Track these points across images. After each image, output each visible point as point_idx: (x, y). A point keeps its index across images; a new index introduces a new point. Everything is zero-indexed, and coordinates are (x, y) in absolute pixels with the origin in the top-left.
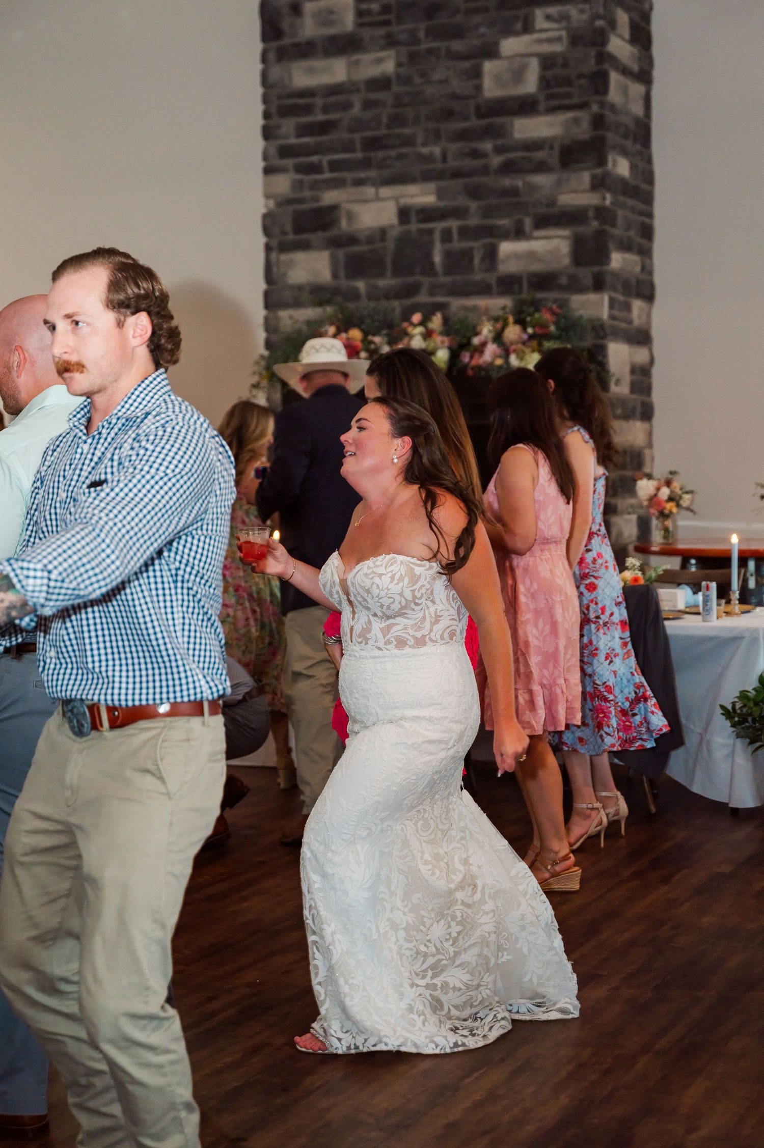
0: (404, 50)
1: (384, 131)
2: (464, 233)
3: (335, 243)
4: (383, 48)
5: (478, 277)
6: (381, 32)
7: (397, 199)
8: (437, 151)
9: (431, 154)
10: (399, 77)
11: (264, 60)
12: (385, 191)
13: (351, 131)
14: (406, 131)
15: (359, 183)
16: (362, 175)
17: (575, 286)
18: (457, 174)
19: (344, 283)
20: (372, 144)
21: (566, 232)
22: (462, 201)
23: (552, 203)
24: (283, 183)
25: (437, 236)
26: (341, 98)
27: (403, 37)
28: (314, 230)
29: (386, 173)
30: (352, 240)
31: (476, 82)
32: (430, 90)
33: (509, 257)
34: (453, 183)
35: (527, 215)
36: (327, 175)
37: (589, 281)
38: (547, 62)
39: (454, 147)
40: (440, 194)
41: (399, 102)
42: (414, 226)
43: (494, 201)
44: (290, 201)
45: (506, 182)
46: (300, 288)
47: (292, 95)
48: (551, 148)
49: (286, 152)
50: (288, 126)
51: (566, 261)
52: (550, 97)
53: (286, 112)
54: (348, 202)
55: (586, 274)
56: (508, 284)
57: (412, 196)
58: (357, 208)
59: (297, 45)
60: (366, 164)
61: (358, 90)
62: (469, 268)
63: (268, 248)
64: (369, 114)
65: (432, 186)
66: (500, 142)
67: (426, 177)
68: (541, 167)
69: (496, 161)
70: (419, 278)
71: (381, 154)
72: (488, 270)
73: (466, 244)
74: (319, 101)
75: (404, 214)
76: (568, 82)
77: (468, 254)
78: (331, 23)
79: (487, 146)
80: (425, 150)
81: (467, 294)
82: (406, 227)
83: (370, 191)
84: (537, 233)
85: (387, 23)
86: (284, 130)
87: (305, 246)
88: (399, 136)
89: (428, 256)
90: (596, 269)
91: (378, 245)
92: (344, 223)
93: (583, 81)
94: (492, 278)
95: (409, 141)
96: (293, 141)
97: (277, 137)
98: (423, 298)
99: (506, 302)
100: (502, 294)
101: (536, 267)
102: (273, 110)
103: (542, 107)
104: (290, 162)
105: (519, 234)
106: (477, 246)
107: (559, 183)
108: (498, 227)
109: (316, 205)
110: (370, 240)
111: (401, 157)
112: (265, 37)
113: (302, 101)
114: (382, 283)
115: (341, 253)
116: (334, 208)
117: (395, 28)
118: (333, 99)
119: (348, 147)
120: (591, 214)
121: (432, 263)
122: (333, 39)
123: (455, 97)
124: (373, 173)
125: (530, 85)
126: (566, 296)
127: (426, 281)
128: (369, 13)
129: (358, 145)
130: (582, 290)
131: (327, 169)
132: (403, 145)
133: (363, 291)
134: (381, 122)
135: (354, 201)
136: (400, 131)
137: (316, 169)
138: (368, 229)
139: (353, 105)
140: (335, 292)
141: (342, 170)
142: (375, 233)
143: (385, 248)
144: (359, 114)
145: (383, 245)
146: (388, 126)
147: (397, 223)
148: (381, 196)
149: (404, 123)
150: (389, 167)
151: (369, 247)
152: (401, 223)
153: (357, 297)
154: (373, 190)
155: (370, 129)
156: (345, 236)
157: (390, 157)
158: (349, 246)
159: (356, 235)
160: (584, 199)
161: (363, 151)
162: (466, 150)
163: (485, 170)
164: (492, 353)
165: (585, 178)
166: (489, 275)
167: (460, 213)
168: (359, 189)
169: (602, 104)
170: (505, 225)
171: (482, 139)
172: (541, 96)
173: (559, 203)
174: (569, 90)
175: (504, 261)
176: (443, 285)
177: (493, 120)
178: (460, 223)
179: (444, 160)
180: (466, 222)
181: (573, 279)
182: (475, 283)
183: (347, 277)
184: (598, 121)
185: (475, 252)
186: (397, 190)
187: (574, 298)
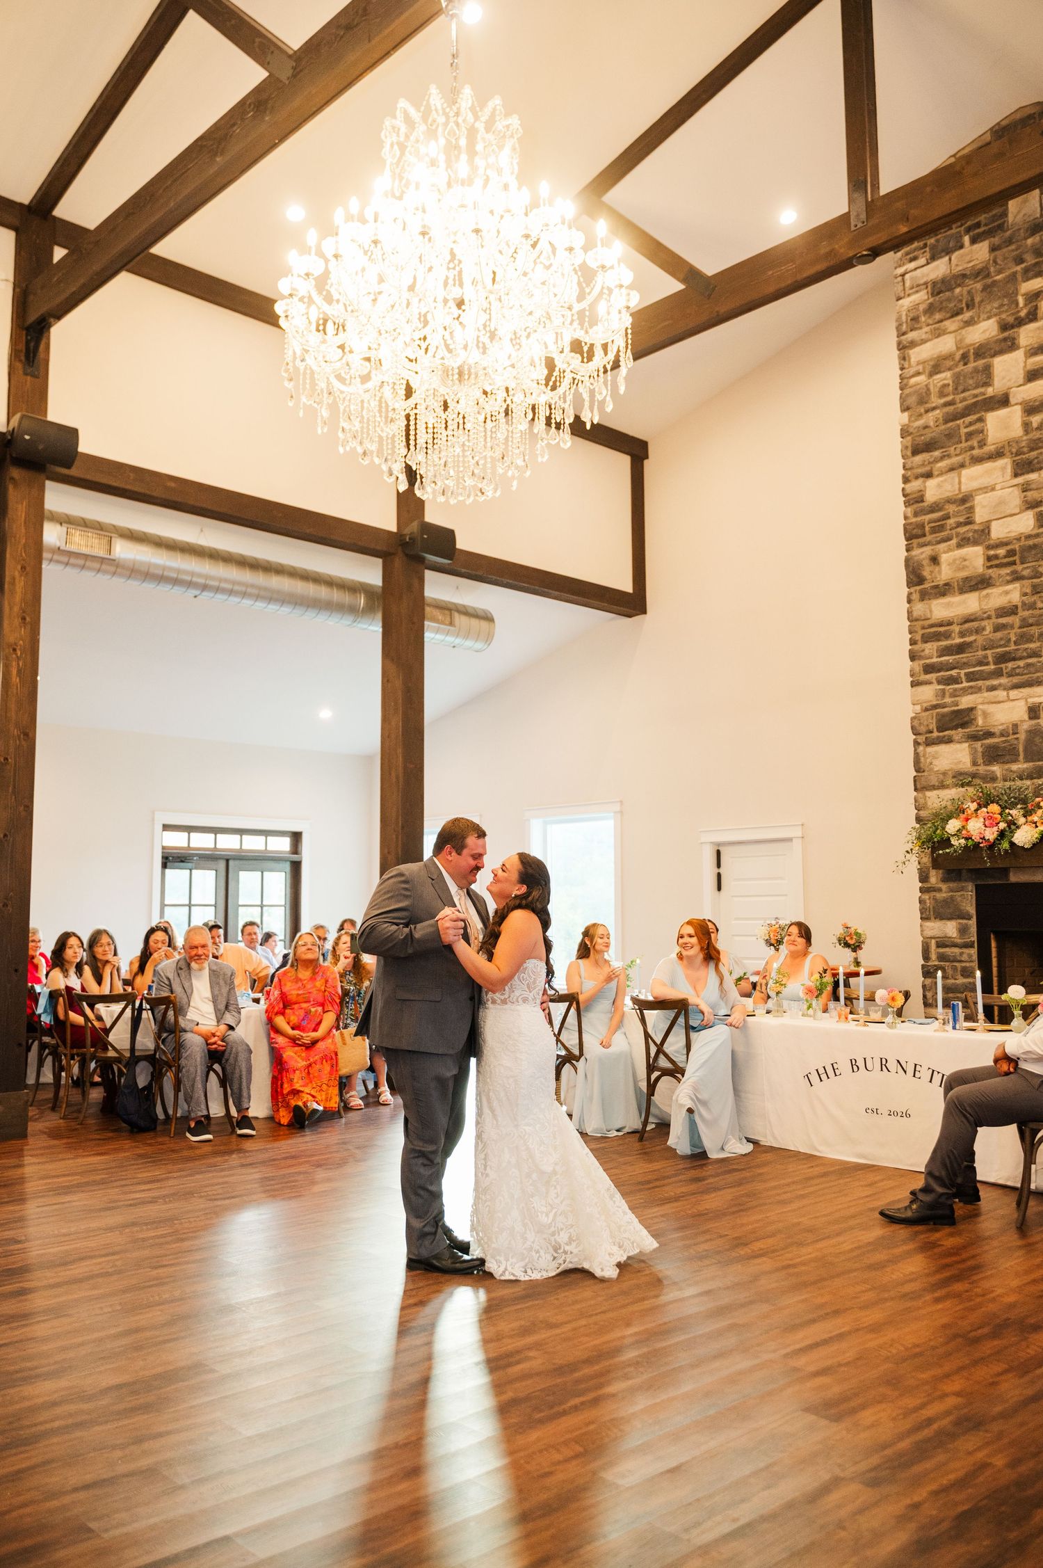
0: (1027, 582)
1: (1013, 647)
3: (974, 738)
4: (1009, 582)
6: (1008, 570)
7: (1026, 700)
10: (1024, 604)
11: (909, 601)
12: (1014, 694)
13: (984, 649)
14: (1032, 646)
15: (993, 688)
16: (995, 682)
19: (982, 769)
20: (1003, 658)
24: (928, 693)
26: (975, 624)
27: (1026, 573)
28: (956, 729)
29: (1016, 680)
30: (989, 734)
36: (965, 684)
41: (1025, 624)
42: (1042, 721)
44: (935, 707)
46: (944, 774)
47: (932, 626)
49: (929, 669)
50: (930, 648)
53: (926, 639)
54: (983, 704)
57: (1039, 696)
58: (991, 708)
59: (937, 587)
60: (998, 673)
61: (989, 618)
63: (916, 743)
64: (999, 635)
71: (1010, 665)
74: (956, 628)
75: (1031, 711)
78: (964, 568)
82: (1031, 722)
83: (1001, 694)
85: (1014, 563)
86: (927, 652)
87: (949, 741)
88: (1025, 650)
91: (1011, 737)
92: (980, 721)
95: (1034, 653)
96: (935, 660)
97: (920, 658)
102: (918, 637)
104: (932, 677)
109: (956, 708)
110: (1003, 734)
111: (1028, 665)
112: (910, 584)
113: (942, 629)
114: (1015, 767)
115: (978, 745)
116: (972, 709)
117: (1019, 567)
118: (967, 626)
119: (981, 663)
122: (966, 579)
124: (1003, 680)
128: (996, 557)
129: (990, 659)
131: (964, 679)
132: (1030, 657)
133: (999, 774)
134: (1009, 640)
135: (988, 703)
136: (1026, 646)
137: (955, 680)
138: (1002, 724)
139: (984, 629)
140: (974, 776)
141: (977, 680)
142: (1008, 727)
143: (1017, 739)
144: (990, 636)
145: (1015, 736)
146: (1015, 643)
147: (1027, 719)
148: (1011, 698)
149: (1030, 640)
150: (1018, 674)
151: (1004, 739)
152: (1030, 718)
153: (993, 779)
154: (1005, 693)
155: (1001, 646)
156: (981, 731)
157: (1019, 667)
158: (985, 739)
159: (992, 730)
161: (994, 664)
168: (992, 693)
183: (983, 763)
186: (1025, 692)
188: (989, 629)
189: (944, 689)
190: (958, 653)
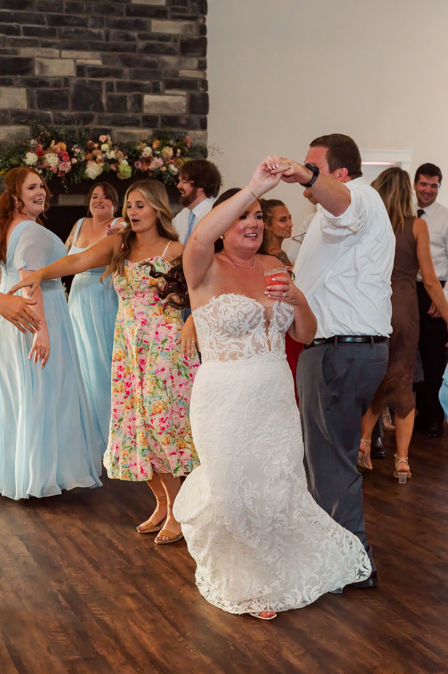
1: (64, 14)
2: (121, 86)
3: (31, 84)
5: (130, 115)
7: (75, 60)
8: (102, 31)
9: (99, 34)
12: (65, 53)
13: (41, 9)
14: (80, 16)
16: (50, 40)
17: (190, 126)
18: (116, 49)
19: (37, 111)
20: (58, 21)
21: (184, 93)
22: (118, 66)
23: (176, 74)
25: (104, 87)
28: (16, 73)
29: (67, 41)
30: (43, 83)
33: (151, 104)
34: (112, 54)
35: (161, 80)
36: (22, 37)
37: (198, 123)
39: (113, 31)
40: (104, 59)
42: (87, 79)
43: (140, 68)
45: (148, 58)
46: (5, 111)
48: (175, 41)
51: (184, 110)
52: (174, 10)
54: (40, 57)
55: (196, 118)
56: (150, 121)
57: (86, 59)
60: (52, 33)
62: (125, 109)
65: (98, 54)
66: (141, 32)
67: (94, 48)
68: (170, 52)
69: (141, 44)
70: (93, 113)
71: (63, 28)
72: (137, 112)
73: (121, 94)
75: (80, 70)
76: (185, 3)
77: (123, 100)
79: (135, 34)
80: (95, 31)
81: (122, 125)
82: (80, 79)
83: (55, 52)
84: (167, 92)
87: (10, 84)
88: (76, 18)
89: (99, 98)
90: (202, 116)
91: (62, 88)
92: (37, 72)
94: (139, 116)
95: (83, 23)
98: (93, 126)
99: (147, 132)
100: (146, 127)
101: (167, 112)
103: (169, 15)
105: (156, 90)
106: (130, 96)
107: (180, 63)
108: (144, 85)
109: (16, 56)
110: (56, 84)
111: (77, 32)
114: (65, 113)
115: (35, 91)
116: (29, 60)
119: (38, 20)
120: (199, 83)
121: (101, 103)
124: (57, 41)
126: (185, 131)
127: (96, 114)
129: (45, 19)
130: (194, 128)
131: (22, 32)
132: (79, 25)
133: (52, 118)
134: (62, 7)
135: (44, 57)
136: (76, 15)
137: (16, 32)
138: (54, 77)
140: (31, 116)
141: (34, 35)
142: (60, 80)
143: (67, 90)
145: (66, 88)
146: (67, 11)
147: (75, 75)
148: (63, 56)
149: (80, 11)
150: (69, 38)
151: (57, 89)
152: (78, 75)
153: (48, 120)
154: (58, 51)
155: (56, 11)
156: (37, 79)
157: (70, 32)
158: (41, 86)
159: (46, 80)
160: (196, 75)
161: (49, 24)
162: (121, 35)
163: (134, 49)
164: (157, 163)
165: (195, 62)
166: (137, 114)
167: (117, 73)
168: (48, 49)
169: (204, 20)
170: (147, 85)
171: (130, 29)
172: (169, 9)
173: (180, 75)
174: (186, 8)
175: (147, 107)
176: (108, 118)
177: (140, 18)
178: (119, 80)
179: (107, 39)
180: (122, 80)
181: (189, 121)
182: (129, 119)
183: (39, 107)
184: (203, 30)
185: (128, 99)
186: (75, 54)
187: (191, 132)
189: (4, 38)
190: (19, 8)
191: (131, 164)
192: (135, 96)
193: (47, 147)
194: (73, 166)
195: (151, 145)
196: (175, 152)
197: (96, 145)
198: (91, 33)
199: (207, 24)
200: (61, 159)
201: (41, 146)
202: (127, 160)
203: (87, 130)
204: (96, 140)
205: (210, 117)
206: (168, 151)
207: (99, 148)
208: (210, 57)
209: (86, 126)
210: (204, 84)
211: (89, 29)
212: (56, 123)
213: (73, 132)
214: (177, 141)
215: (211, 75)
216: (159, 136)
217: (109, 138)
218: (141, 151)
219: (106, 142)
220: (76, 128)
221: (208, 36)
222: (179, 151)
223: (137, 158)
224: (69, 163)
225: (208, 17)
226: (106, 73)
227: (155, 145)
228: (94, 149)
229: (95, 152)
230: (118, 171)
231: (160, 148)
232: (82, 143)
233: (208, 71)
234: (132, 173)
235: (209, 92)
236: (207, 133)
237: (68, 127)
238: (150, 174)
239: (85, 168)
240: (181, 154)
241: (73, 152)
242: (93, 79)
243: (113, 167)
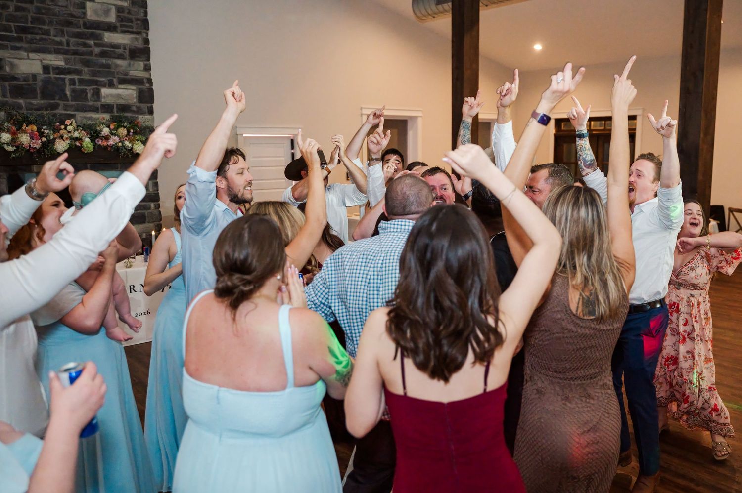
1: (29, 25)
2: (82, 82)
3: (3, 79)
5: (91, 103)
7: (41, 61)
8: (64, 40)
9: (61, 40)
12: (32, 55)
13: (9, 21)
14: (44, 27)
16: (18, 45)
17: (139, 111)
18: (75, 53)
19: (10, 100)
20: (25, 30)
21: (134, 88)
22: (78, 67)
23: (126, 74)
25: (67, 82)
30: (14, 78)
31: (83, 11)
32: (57, 9)
33: (108, 96)
34: (73, 57)
35: (115, 77)
37: (147, 110)
38: (120, 10)
39: (73, 40)
40: (67, 61)
42: (52, 75)
43: (97, 69)
45: (104, 61)
48: (125, 49)
51: (135, 100)
52: (122, 26)
54: (10, 58)
55: (144, 106)
56: (107, 108)
57: (51, 60)
58: (16, 61)
60: (20, 39)
62: (86, 99)
64: (19, 14)
65: (61, 57)
66: (97, 41)
67: (57, 52)
68: (121, 57)
69: (97, 50)
70: (58, 101)
71: (29, 36)
72: (96, 101)
73: (82, 87)
75: (46, 69)
76: (131, 21)
77: (84, 92)
79: (91, 42)
80: (58, 39)
81: (85, 111)
82: (46, 76)
83: (23, 54)
84: (120, 86)
88: (40, 29)
89: (63, 91)
90: (149, 105)
91: (31, 82)
92: (8, 69)
93: (139, 22)
94: (99, 104)
95: (47, 32)
98: (60, 111)
99: (107, 116)
100: (104, 112)
101: (121, 102)
103: (119, 29)
105: (111, 85)
106: (89, 90)
107: (129, 65)
108: (101, 81)
110: (25, 79)
111: (41, 39)
114: (34, 102)
115: (7, 84)
116: (1, 60)
119: (7, 29)
120: (145, 81)
121: (66, 94)
123: (72, 16)
124: (25, 45)
125: (112, 18)
126: (136, 115)
127: (62, 103)
129: (13, 29)
130: (143, 113)
132: (43, 34)
133: (23, 105)
134: (27, 20)
135: (13, 58)
136: (40, 26)
138: (24, 73)
139: (8, 8)
140: (4, 104)
141: (3, 40)
142: (29, 76)
143: (35, 84)
144: (13, 13)
145: (35, 82)
146: (31, 22)
147: (41, 73)
148: (30, 58)
149: (43, 23)
150: (36, 44)
151: (25, 83)
152: (44, 72)
153: (20, 107)
154: (26, 54)
155: (22, 22)
156: (9, 75)
157: (36, 39)
158: (12, 81)
159: (17, 76)
160: (142, 74)
161: (16, 32)
162: (79, 43)
163: (91, 54)
164: (114, 140)
165: (142, 64)
166: (95, 103)
167: (78, 72)
168: (17, 52)
169: (147, 34)
170: (104, 81)
171: (88, 38)
172: (118, 24)
173: (130, 74)
174: (132, 25)
175: (104, 97)
176: (72, 106)
177: (94, 31)
178: (79, 77)
179: (68, 45)
180: (81, 77)
181: (139, 108)
182: (90, 106)
183: (12, 97)
184: (147, 41)
185: (88, 91)
186: (42, 56)
187: (140, 117)
188: (12, 9)
191: (92, 140)
192: (94, 89)
193: (19, 129)
194: (43, 143)
195: (108, 127)
196: (128, 132)
197: (63, 127)
198: (54, 40)
199: (150, 37)
200: (32, 138)
201: (14, 128)
202: (89, 138)
203: (54, 115)
204: (62, 123)
205: (156, 106)
206: (123, 131)
207: (65, 129)
208: (153, 61)
209: (55, 112)
210: (150, 81)
211: (52, 37)
212: (27, 110)
213: (43, 117)
214: (130, 123)
215: (155, 75)
216: (114, 119)
217: (74, 122)
218: (102, 131)
219: (71, 125)
220: (45, 113)
221: (152, 46)
222: (132, 131)
223: (98, 137)
224: (40, 141)
225: (150, 32)
226: (69, 72)
227: (112, 127)
228: (61, 129)
229: (61, 132)
230: (82, 146)
231: (116, 129)
232: (50, 125)
233: (152, 72)
234: (94, 148)
235: (154, 87)
236: (154, 117)
237: (39, 112)
238: (109, 149)
239: (54, 145)
240: (133, 133)
241: (43, 133)
242: (58, 76)
243: (78, 144)
